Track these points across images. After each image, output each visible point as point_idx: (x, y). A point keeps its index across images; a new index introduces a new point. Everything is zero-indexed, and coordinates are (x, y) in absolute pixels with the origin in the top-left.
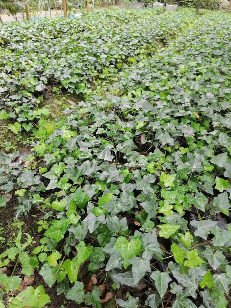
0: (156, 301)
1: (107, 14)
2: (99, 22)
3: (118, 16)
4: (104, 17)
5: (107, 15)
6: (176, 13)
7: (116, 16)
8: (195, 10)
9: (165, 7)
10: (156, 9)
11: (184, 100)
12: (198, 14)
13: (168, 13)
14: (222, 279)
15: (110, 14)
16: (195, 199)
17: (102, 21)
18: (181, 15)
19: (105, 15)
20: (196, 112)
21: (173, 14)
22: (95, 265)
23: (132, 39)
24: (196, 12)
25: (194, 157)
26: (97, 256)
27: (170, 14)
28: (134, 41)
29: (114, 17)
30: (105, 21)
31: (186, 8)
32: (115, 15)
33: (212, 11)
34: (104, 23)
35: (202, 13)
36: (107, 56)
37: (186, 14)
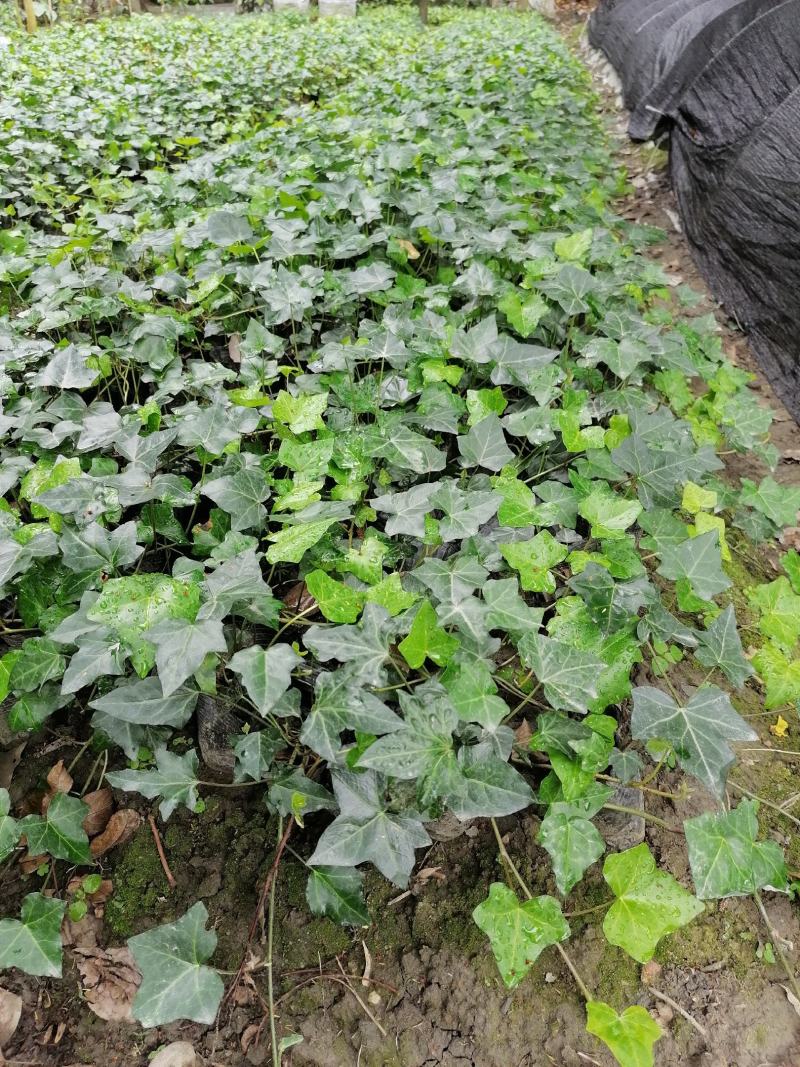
0: (263, 752)
1: (108, 33)
2: (78, 58)
3: (146, 39)
4: (97, 44)
5: (107, 38)
6: (353, 21)
7: (140, 40)
8: (415, 10)
9: (315, 10)
10: (286, 13)
11: (361, 204)
12: (426, 22)
13: (324, 22)
14: (466, 613)
15: (117, 34)
16: (391, 445)
17: (89, 56)
18: (370, 26)
19: (100, 38)
20: (404, 239)
21: (342, 23)
22: (35, 707)
23: (195, 91)
24: (420, 15)
25: (384, 330)
26: (36, 667)
27: (332, 23)
28: (204, 99)
29: (135, 41)
30: (102, 54)
31: (386, 8)
32: (137, 37)
33: (471, 12)
34: (97, 62)
35: (440, 18)
36: (102, 143)
37: (389, 23)
